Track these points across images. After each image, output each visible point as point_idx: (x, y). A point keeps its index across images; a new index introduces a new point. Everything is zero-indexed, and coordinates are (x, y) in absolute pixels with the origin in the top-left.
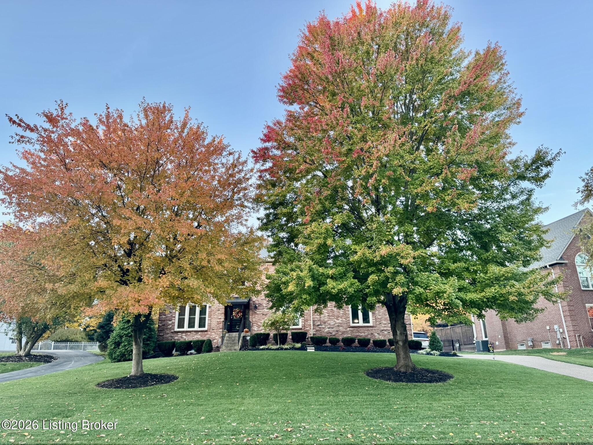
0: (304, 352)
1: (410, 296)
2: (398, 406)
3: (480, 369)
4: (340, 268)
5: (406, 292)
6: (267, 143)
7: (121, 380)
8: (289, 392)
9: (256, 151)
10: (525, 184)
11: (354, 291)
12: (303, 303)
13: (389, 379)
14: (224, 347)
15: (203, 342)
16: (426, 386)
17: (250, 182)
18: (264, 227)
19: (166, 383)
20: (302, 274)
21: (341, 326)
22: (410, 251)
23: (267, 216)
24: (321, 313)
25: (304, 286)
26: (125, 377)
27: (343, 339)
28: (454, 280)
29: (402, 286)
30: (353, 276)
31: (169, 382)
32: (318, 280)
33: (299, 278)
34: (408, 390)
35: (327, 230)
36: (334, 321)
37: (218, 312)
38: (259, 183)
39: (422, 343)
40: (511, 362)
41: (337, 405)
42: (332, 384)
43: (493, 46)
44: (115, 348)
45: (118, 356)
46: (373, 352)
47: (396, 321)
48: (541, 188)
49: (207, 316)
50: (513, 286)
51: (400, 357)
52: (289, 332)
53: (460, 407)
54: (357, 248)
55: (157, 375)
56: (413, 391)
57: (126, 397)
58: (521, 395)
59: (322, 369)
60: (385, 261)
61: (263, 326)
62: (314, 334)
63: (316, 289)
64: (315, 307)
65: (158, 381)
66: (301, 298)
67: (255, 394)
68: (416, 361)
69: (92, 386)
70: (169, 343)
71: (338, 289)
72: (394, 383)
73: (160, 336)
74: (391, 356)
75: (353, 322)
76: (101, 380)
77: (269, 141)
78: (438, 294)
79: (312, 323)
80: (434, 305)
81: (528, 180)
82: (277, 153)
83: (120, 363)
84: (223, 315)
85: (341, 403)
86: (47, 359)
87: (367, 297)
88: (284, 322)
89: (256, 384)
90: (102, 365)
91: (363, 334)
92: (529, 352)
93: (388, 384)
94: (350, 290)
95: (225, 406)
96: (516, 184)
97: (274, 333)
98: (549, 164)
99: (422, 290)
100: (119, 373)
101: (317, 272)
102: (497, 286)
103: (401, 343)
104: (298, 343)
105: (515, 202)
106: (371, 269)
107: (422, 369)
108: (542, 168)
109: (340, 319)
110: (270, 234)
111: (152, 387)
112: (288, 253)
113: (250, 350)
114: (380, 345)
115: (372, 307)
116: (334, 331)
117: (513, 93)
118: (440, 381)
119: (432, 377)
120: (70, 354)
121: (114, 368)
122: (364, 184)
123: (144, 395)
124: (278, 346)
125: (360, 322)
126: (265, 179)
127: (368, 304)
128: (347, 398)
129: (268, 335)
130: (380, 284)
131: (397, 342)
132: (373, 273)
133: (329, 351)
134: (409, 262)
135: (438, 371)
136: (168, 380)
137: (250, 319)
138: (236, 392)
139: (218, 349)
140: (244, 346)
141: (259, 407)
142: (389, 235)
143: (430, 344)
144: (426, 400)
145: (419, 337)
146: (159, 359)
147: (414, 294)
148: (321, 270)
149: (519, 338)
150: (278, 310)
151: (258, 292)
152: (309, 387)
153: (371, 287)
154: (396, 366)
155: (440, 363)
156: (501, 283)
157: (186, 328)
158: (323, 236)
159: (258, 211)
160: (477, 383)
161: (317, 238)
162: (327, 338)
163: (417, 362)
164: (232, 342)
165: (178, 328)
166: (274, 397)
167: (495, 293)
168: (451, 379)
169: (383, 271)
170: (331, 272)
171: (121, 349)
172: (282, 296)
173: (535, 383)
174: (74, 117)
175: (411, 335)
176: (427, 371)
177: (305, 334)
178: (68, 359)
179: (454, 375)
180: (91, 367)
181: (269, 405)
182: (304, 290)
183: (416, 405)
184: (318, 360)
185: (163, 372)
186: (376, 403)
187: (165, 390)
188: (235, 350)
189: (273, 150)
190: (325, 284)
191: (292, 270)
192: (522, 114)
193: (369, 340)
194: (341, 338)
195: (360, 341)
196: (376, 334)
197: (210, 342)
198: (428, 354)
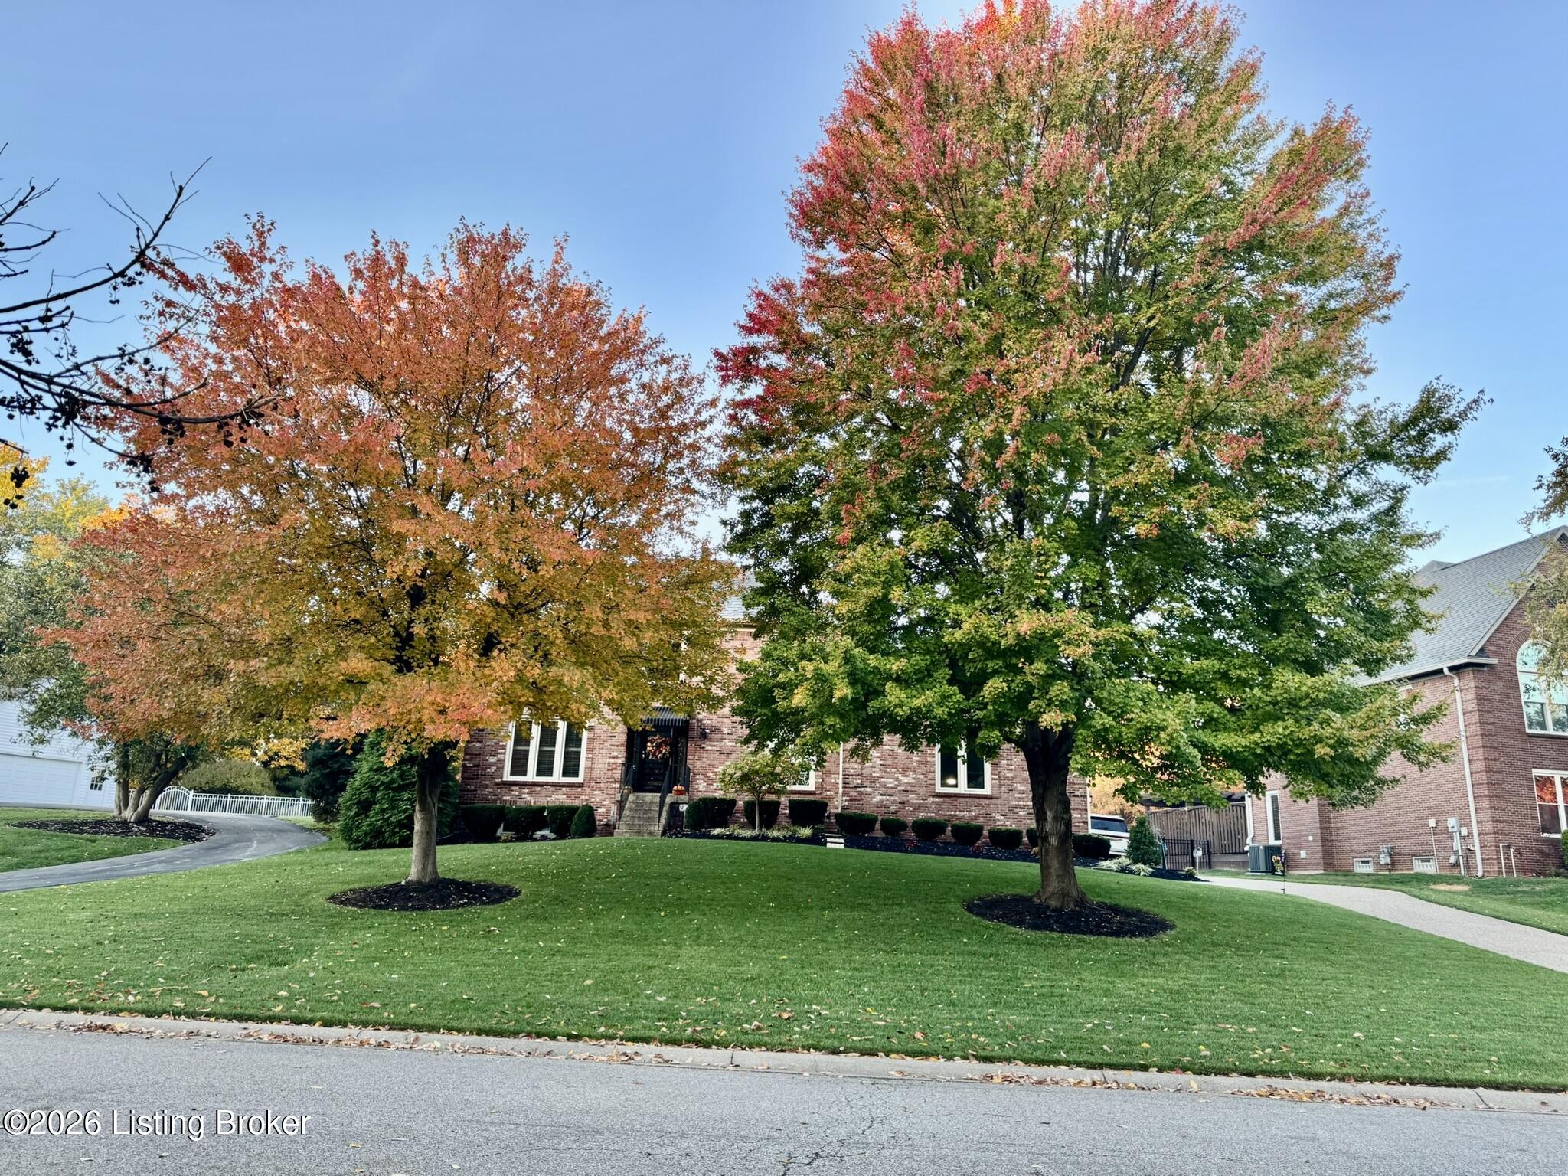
0: (819, 848)
1: (1082, 732)
2: (1034, 983)
3: (1243, 913)
4: (918, 658)
5: (1073, 722)
6: (755, 336)
7: (385, 891)
8: (783, 937)
9: (725, 353)
10: (1387, 473)
11: (950, 714)
12: (826, 736)
13: (1020, 923)
14: (623, 827)
15: (572, 810)
16: (1105, 943)
17: (708, 432)
18: (738, 544)
19: (493, 902)
20: (827, 669)
21: (913, 792)
22: (1088, 629)
23: (746, 516)
24: (865, 759)
25: (832, 697)
26: (396, 885)
27: (915, 823)
28: (1187, 700)
29: (1063, 705)
30: (948, 677)
31: (498, 901)
32: (864, 684)
33: (820, 677)
34: (1062, 951)
35: (892, 565)
36: (897, 779)
37: (610, 742)
38: (729, 432)
39: (1112, 843)
40: (1325, 901)
41: (894, 972)
42: (883, 925)
43: (1338, 115)
44: (357, 814)
45: (366, 834)
46: (988, 858)
47: (1045, 788)
48: (1426, 484)
49: (583, 749)
50: (1328, 721)
51: (1049, 874)
52: (784, 800)
53: (1178, 992)
54: (963, 611)
55: (470, 884)
56: (1073, 953)
57: (403, 928)
58: (1326, 975)
59: (862, 890)
60: (1029, 648)
61: (722, 780)
62: (844, 808)
63: (858, 704)
64: (853, 743)
65: (474, 898)
66: (822, 723)
67: (705, 937)
68: (1090, 886)
69: (319, 900)
70: (489, 809)
71: (911, 709)
72: (1030, 932)
73: (468, 791)
74: (1029, 870)
75: (944, 785)
76: (337, 889)
77: (759, 332)
78: (1147, 734)
79: (840, 781)
80: (1137, 756)
81: (1396, 464)
82: (780, 361)
83: (372, 851)
84: (623, 749)
85: (903, 968)
86: (191, 832)
87: (980, 729)
88: (772, 774)
89: (705, 915)
90: (328, 854)
91: (966, 814)
92: (1378, 881)
93: (1017, 934)
94: (938, 711)
95: (637, 961)
96: (1363, 471)
97: (747, 799)
98: (1450, 427)
99: (1108, 720)
100: (375, 876)
101: (862, 666)
102: (1291, 721)
103: (1053, 841)
104: (804, 826)
105: (1360, 516)
106: (991, 665)
107: (1102, 905)
108: (1431, 435)
109: (912, 775)
110: (751, 562)
111: (461, 910)
112: (794, 614)
113: (687, 836)
114: (1006, 843)
115: (992, 751)
116: (894, 802)
117: (1378, 240)
118: (1140, 935)
119: (1122, 923)
120: (243, 822)
121: (362, 863)
122: (988, 459)
123: (445, 928)
124: (756, 832)
125: (961, 783)
126: (744, 424)
127: (983, 746)
128: (918, 959)
129: (733, 802)
130: (1011, 700)
131: (1045, 839)
132: (996, 673)
133: (880, 849)
134: (1084, 655)
135: (1139, 911)
136: (497, 895)
137: (689, 763)
138: (660, 931)
139: (609, 830)
140: (674, 826)
141: (714, 966)
142: (1039, 586)
143: (1129, 847)
144: (1102, 974)
145: (1106, 829)
146: (466, 846)
147: (1089, 728)
148: (873, 660)
149: (1359, 845)
150: (761, 746)
151: (717, 702)
152: (831, 930)
153: (990, 707)
154: (1038, 894)
155: (1147, 893)
156: (1302, 713)
157: (531, 775)
158: (883, 579)
159: (723, 503)
160: (1227, 945)
161: (867, 584)
162: (876, 819)
163: (1092, 888)
164: (643, 815)
165: (512, 774)
166: (750, 945)
167: (1285, 736)
168: (1168, 932)
169: (1021, 671)
170: (896, 666)
171: (374, 818)
172: (775, 713)
173: (1368, 951)
174: (291, 255)
175: (1086, 823)
176: (1114, 909)
177: (822, 806)
178: (242, 835)
179: (1177, 923)
180: (301, 857)
181: (739, 964)
182: (831, 705)
183: (1075, 984)
184: (854, 869)
185: (481, 877)
186: (983, 973)
187: (492, 918)
188: (651, 834)
189: (769, 354)
190: (879, 693)
191: (803, 657)
192: (1395, 296)
193: (980, 829)
194: (910, 819)
195: (957, 829)
196: (998, 816)
197: (589, 812)
198: (1123, 870)
